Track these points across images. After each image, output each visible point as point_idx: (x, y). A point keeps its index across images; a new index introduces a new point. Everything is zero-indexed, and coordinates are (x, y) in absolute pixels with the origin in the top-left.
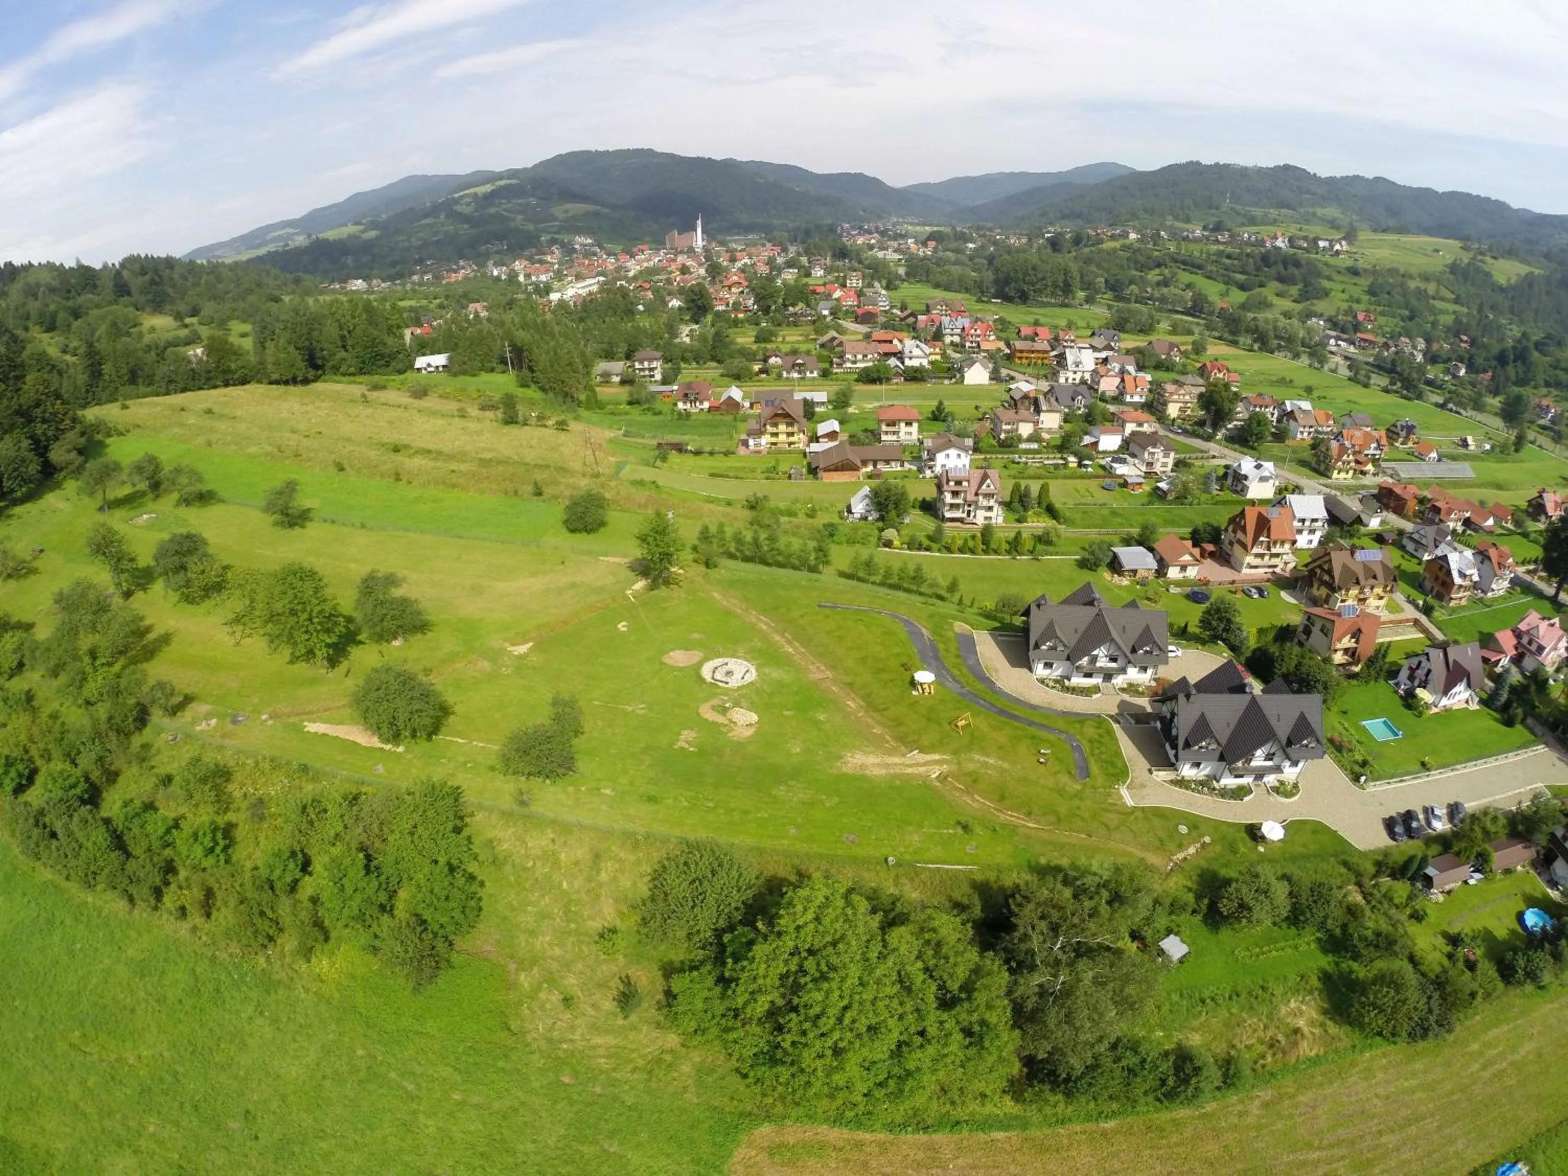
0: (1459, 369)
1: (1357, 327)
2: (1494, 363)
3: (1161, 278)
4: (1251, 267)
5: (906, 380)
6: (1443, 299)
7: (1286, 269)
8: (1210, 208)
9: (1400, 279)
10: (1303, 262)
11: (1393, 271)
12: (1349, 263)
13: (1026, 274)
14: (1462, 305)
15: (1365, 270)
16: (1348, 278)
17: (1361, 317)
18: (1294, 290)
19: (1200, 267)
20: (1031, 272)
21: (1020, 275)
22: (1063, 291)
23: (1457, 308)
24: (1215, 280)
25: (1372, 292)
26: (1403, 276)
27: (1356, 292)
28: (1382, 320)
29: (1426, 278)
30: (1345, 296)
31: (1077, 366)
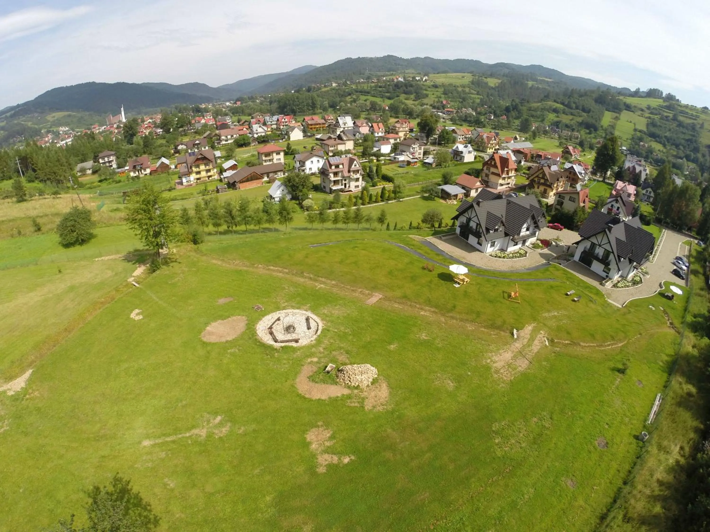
0: (491, 116)
1: (444, 107)
2: (505, 112)
3: (352, 99)
4: (391, 90)
5: (259, 143)
6: (472, 94)
7: (407, 88)
8: (360, 74)
9: (454, 88)
10: (414, 85)
11: (450, 85)
12: (432, 83)
13: (294, 101)
14: (480, 95)
15: (440, 86)
16: (434, 89)
17: (444, 102)
18: (412, 96)
19: (368, 93)
20: (296, 100)
21: (291, 102)
22: (312, 107)
23: (479, 96)
24: (376, 97)
25: (445, 93)
26: (455, 86)
27: (439, 94)
28: (452, 103)
29: (463, 86)
30: (435, 96)
31: (345, 125)
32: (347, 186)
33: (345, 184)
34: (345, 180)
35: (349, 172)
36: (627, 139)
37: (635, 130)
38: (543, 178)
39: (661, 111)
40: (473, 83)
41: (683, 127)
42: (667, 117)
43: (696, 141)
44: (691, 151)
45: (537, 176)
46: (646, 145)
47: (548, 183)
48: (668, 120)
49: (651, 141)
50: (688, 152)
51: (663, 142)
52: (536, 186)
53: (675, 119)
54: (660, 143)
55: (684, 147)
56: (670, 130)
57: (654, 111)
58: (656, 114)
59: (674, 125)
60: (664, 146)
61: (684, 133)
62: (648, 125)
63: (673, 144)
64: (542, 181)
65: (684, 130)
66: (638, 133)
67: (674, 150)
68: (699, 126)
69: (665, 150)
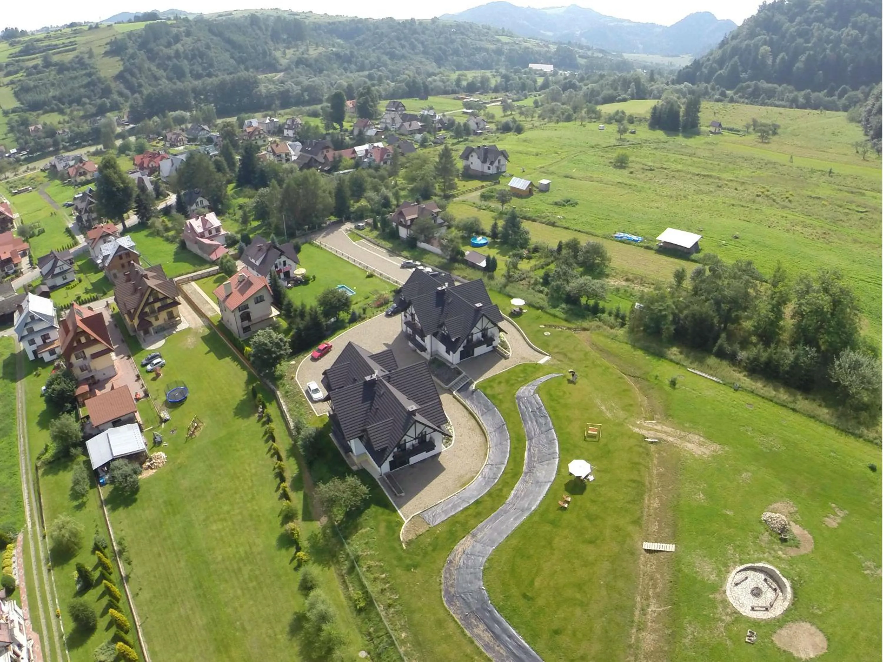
36: (6, 134)
37: (6, 113)
39: (21, 64)
41: (68, 69)
42: (35, 67)
43: (99, 79)
44: (101, 98)
46: (40, 126)
48: (39, 73)
49: (38, 116)
50: (99, 101)
51: (56, 107)
53: (47, 64)
54: (52, 111)
55: (89, 97)
56: (53, 85)
57: (10, 68)
58: (16, 72)
59: (52, 74)
60: (61, 112)
61: (76, 78)
62: (16, 95)
63: (70, 103)
65: (73, 74)
66: (11, 115)
67: (78, 110)
68: (86, 56)
69: (67, 118)
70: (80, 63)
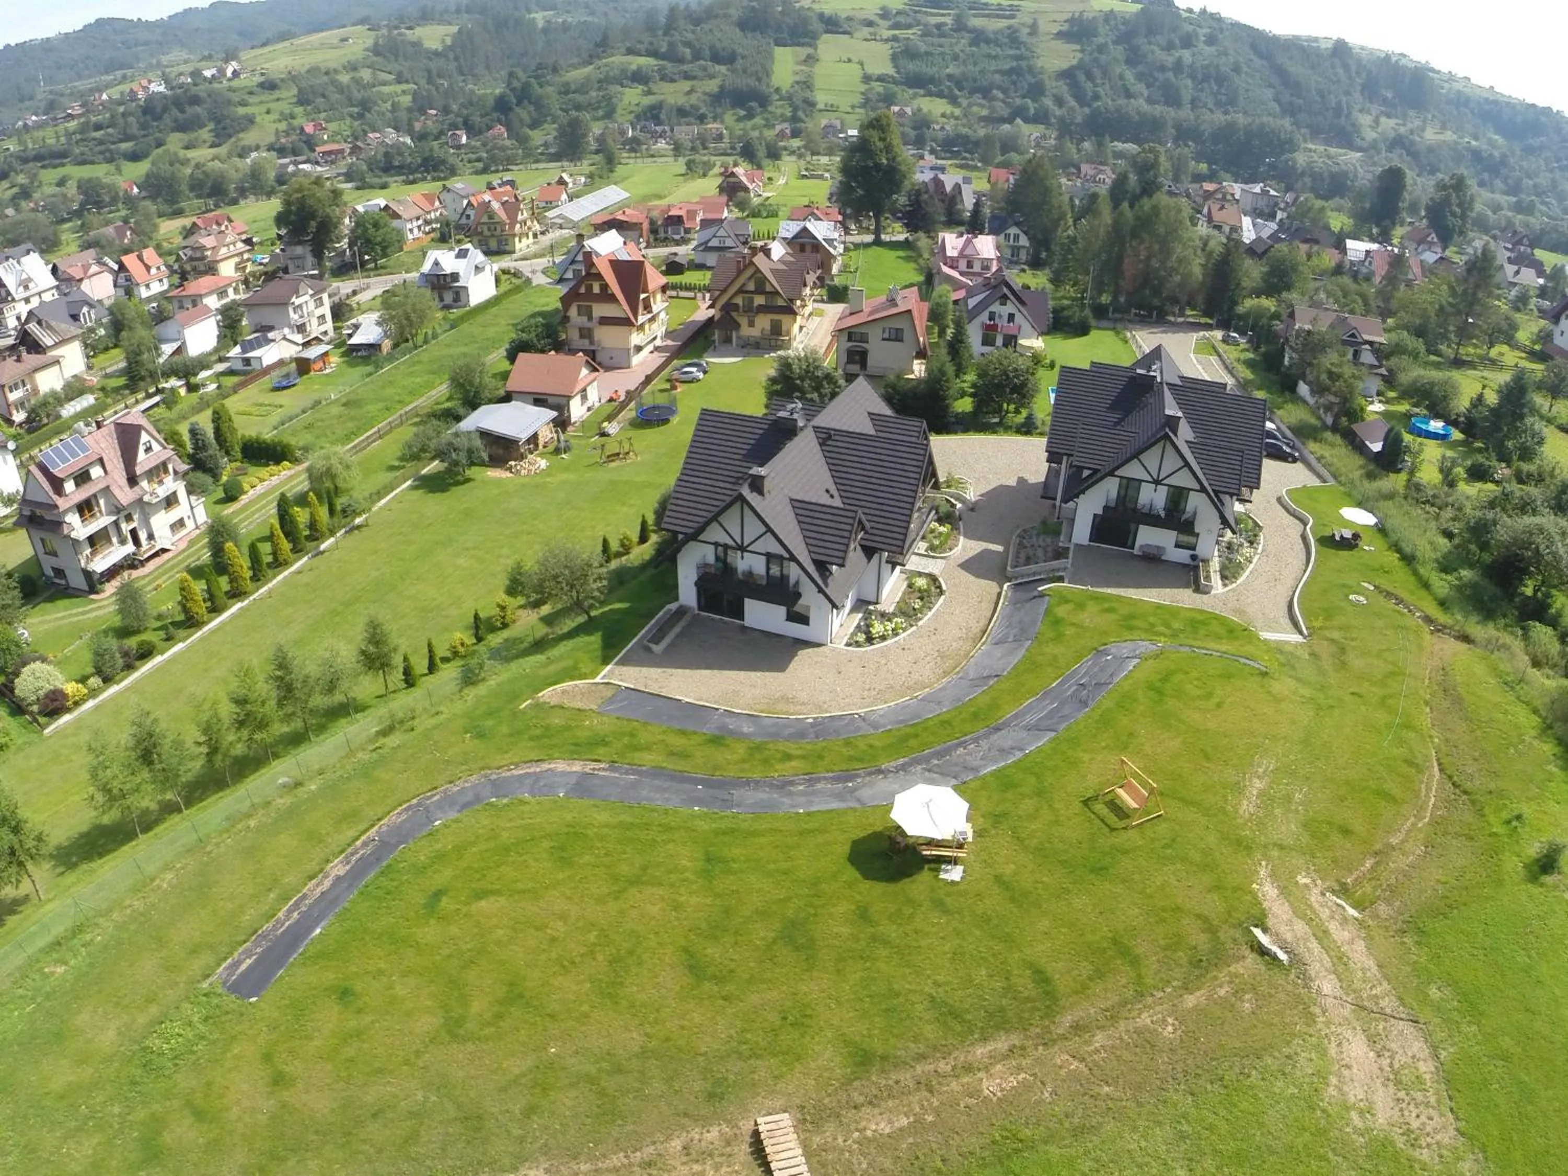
0: (460, 137)
1: (310, 143)
2: (495, 115)
3: (15, 190)
4: (134, 129)
6: (384, 84)
7: (183, 111)
8: (22, 100)
9: (325, 78)
10: (203, 95)
11: (313, 71)
12: (258, 79)
14: (407, 82)
15: (282, 80)
16: (266, 96)
17: (309, 129)
18: (205, 134)
19: (63, 155)
23: (405, 87)
24: (92, 163)
25: (302, 100)
26: (327, 73)
27: (284, 106)
28: (333, 126)
29: (353, 67)
30: (274, 116)
31: (26, 288)
32: (143, 536)
33: (134, 533)
34: (129, 518)
35: (132, 480)
36: (853, 107)
37: (867, 79)
38: (760, 290)
39: (919, 16)
40: (376, 50)
41: (988, 42)
42: (939, 26)
43: (1030, 69)
44: (1024, 97)
45: (741, 291)
46: (908, 110)
47: (780, 302)
48: (942, 35)
49: (915, 96)
50: (1018, 101)
51: (946, 91)
52: (743, 321)
53: (960, 26)
54: (940, 95)
55: (1005, 91)
56: (956, 58)
57: (901, 19)
58: (909, 27)
59: (962, 43)
60: (954, 101)
61: (995, 57)
62: (894, 58)
63: (973, 92)
64: (759, 300)
65: (995, 50)
66: (875, 84)
67: (982, 106)
68: (1026, 31)
69: (957, 112)
70: (1013, 38)
